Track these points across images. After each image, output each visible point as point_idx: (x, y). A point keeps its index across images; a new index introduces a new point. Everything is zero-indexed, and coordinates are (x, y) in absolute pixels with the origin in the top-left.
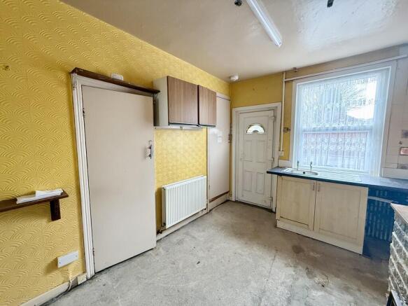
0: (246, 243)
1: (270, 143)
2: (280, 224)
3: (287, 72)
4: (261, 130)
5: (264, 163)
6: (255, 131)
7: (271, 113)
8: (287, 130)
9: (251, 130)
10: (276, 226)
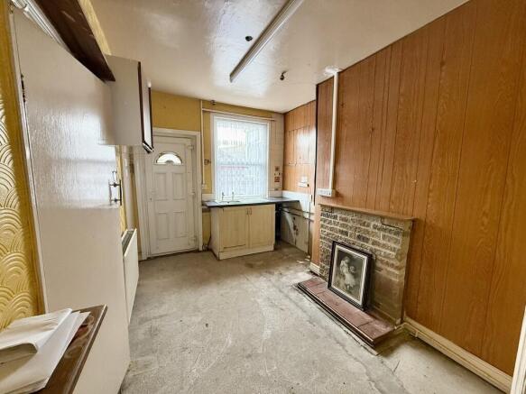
0: (218, 284)
1: (190, 176)
2: (222, 256)
3: (204, 101)
4: (177, 161)
5: (183, 199)
6: (169, 162)
7: (188, 142)
8: (208, 162)
9: (163, 160)
10: (219, 260)
